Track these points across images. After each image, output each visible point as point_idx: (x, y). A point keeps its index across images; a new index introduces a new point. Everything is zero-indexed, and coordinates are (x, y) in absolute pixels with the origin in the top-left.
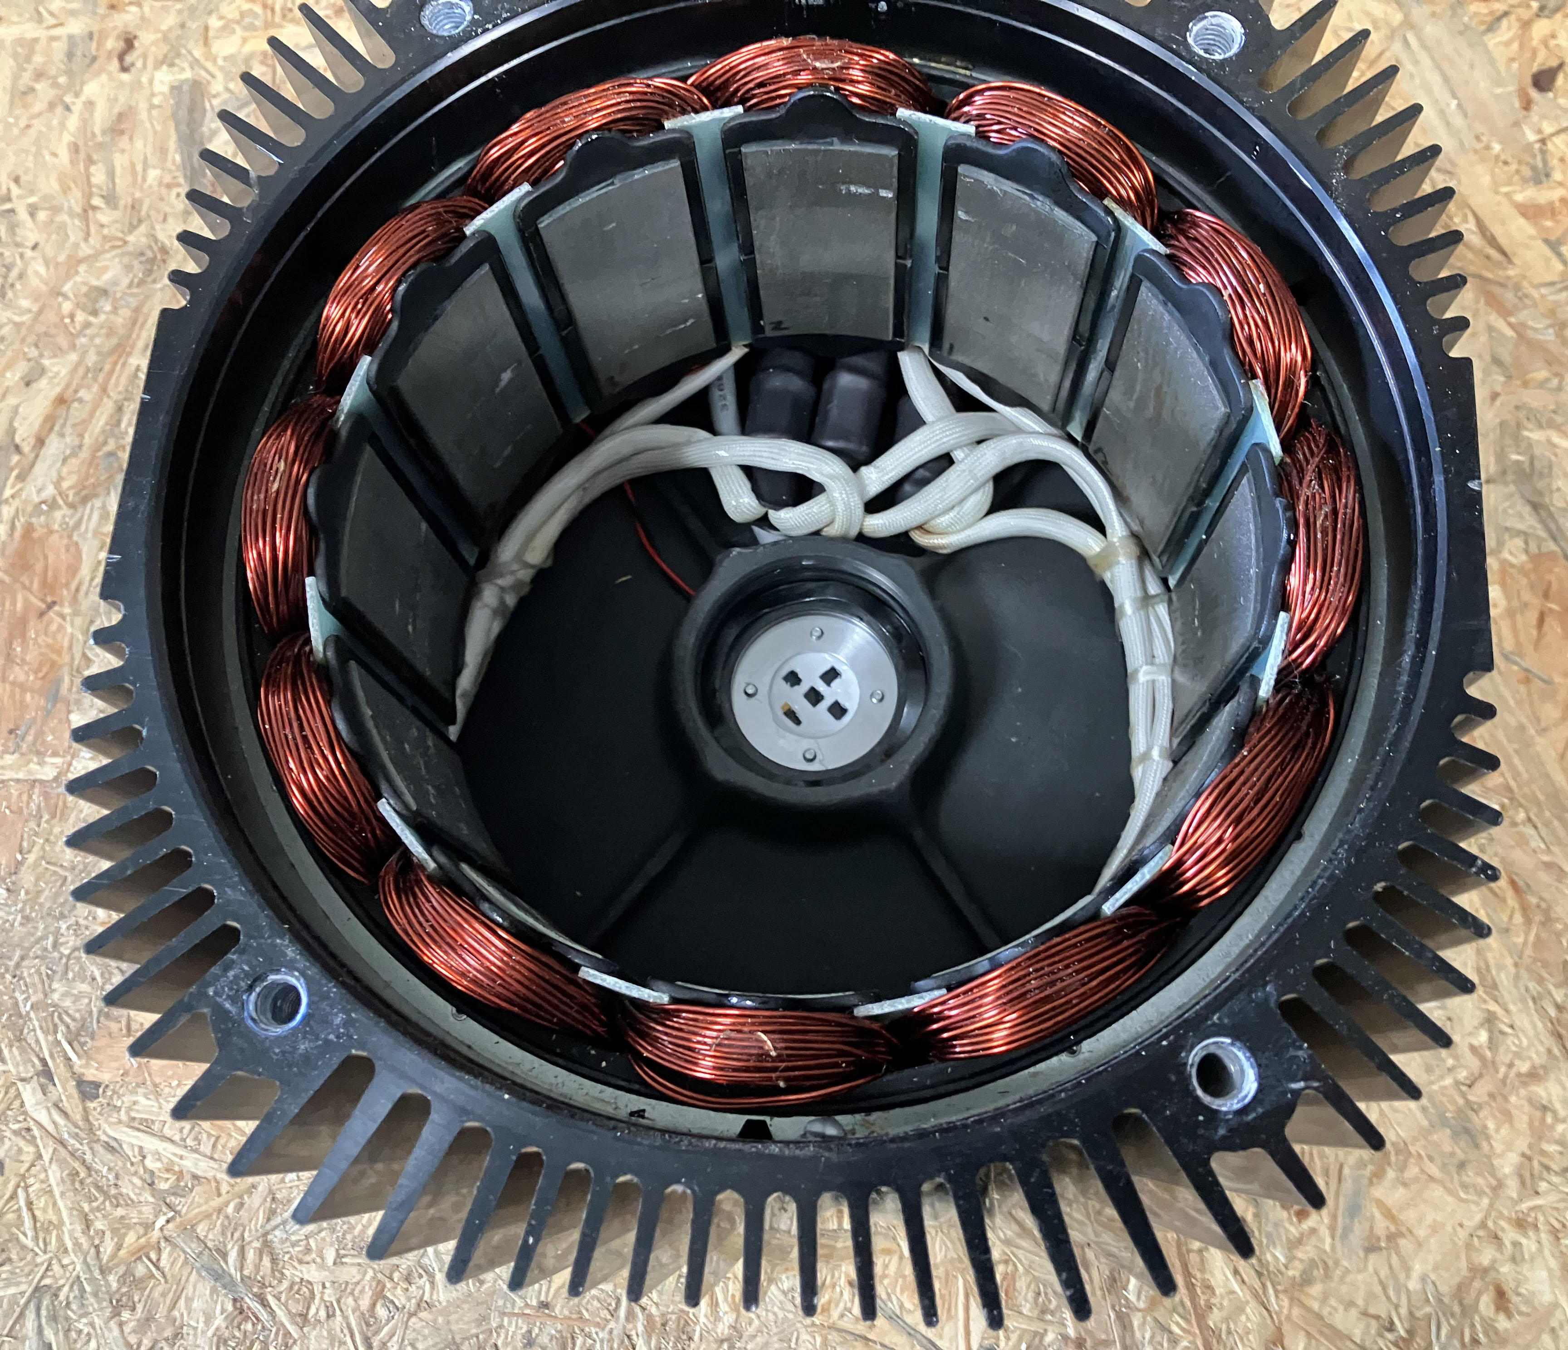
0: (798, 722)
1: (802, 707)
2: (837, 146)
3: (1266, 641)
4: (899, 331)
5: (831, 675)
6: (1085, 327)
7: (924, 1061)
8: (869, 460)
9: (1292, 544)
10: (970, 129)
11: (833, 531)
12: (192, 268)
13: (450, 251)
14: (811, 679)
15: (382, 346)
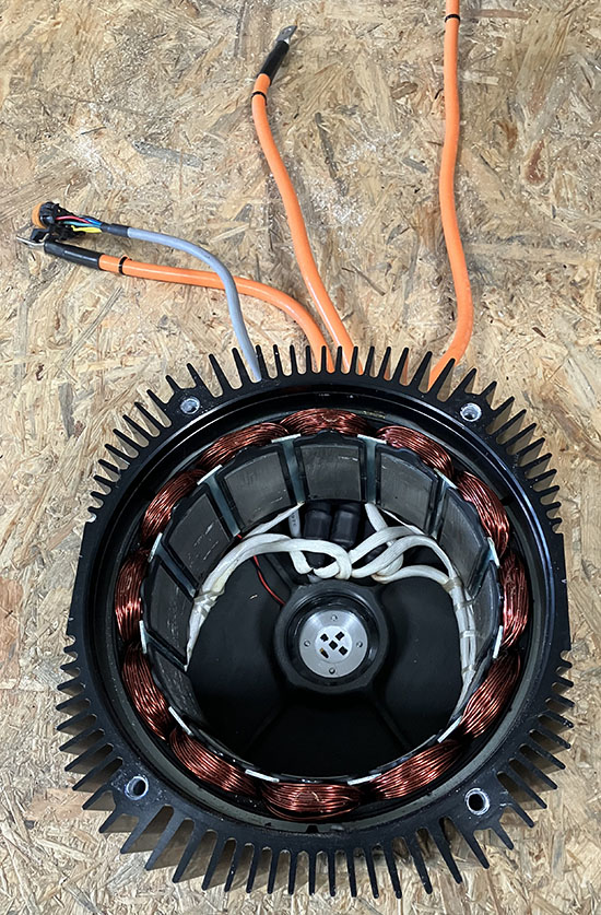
0: (327, 656)
1: (328, 649)
2: (336, 445)
3: (496, 636)
4: (363, 497)
5: (340, 636)
6: (432, 505)
7: (375, 801)
8: (353, 547)
9: (503, 600)
10: (384, 442)
11: (341, 576)
12: (98, 506)
13: (192, 491)
14: (332, 638)
15: (167, 530)
